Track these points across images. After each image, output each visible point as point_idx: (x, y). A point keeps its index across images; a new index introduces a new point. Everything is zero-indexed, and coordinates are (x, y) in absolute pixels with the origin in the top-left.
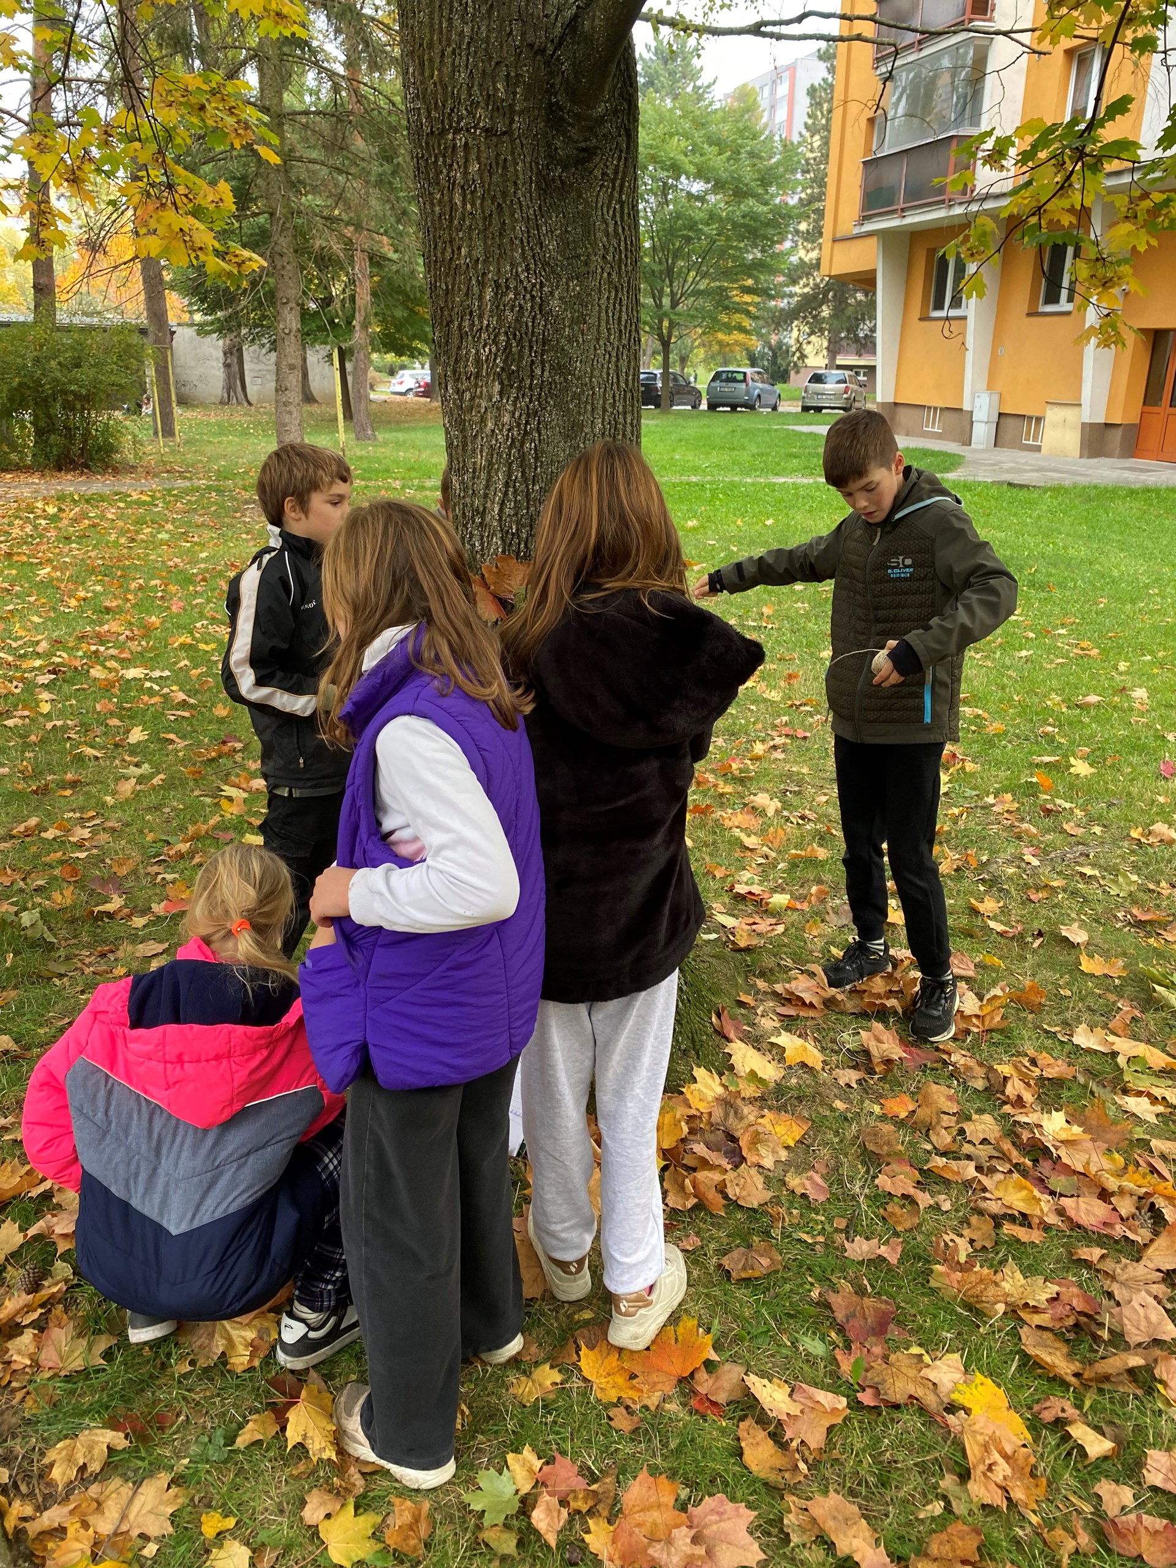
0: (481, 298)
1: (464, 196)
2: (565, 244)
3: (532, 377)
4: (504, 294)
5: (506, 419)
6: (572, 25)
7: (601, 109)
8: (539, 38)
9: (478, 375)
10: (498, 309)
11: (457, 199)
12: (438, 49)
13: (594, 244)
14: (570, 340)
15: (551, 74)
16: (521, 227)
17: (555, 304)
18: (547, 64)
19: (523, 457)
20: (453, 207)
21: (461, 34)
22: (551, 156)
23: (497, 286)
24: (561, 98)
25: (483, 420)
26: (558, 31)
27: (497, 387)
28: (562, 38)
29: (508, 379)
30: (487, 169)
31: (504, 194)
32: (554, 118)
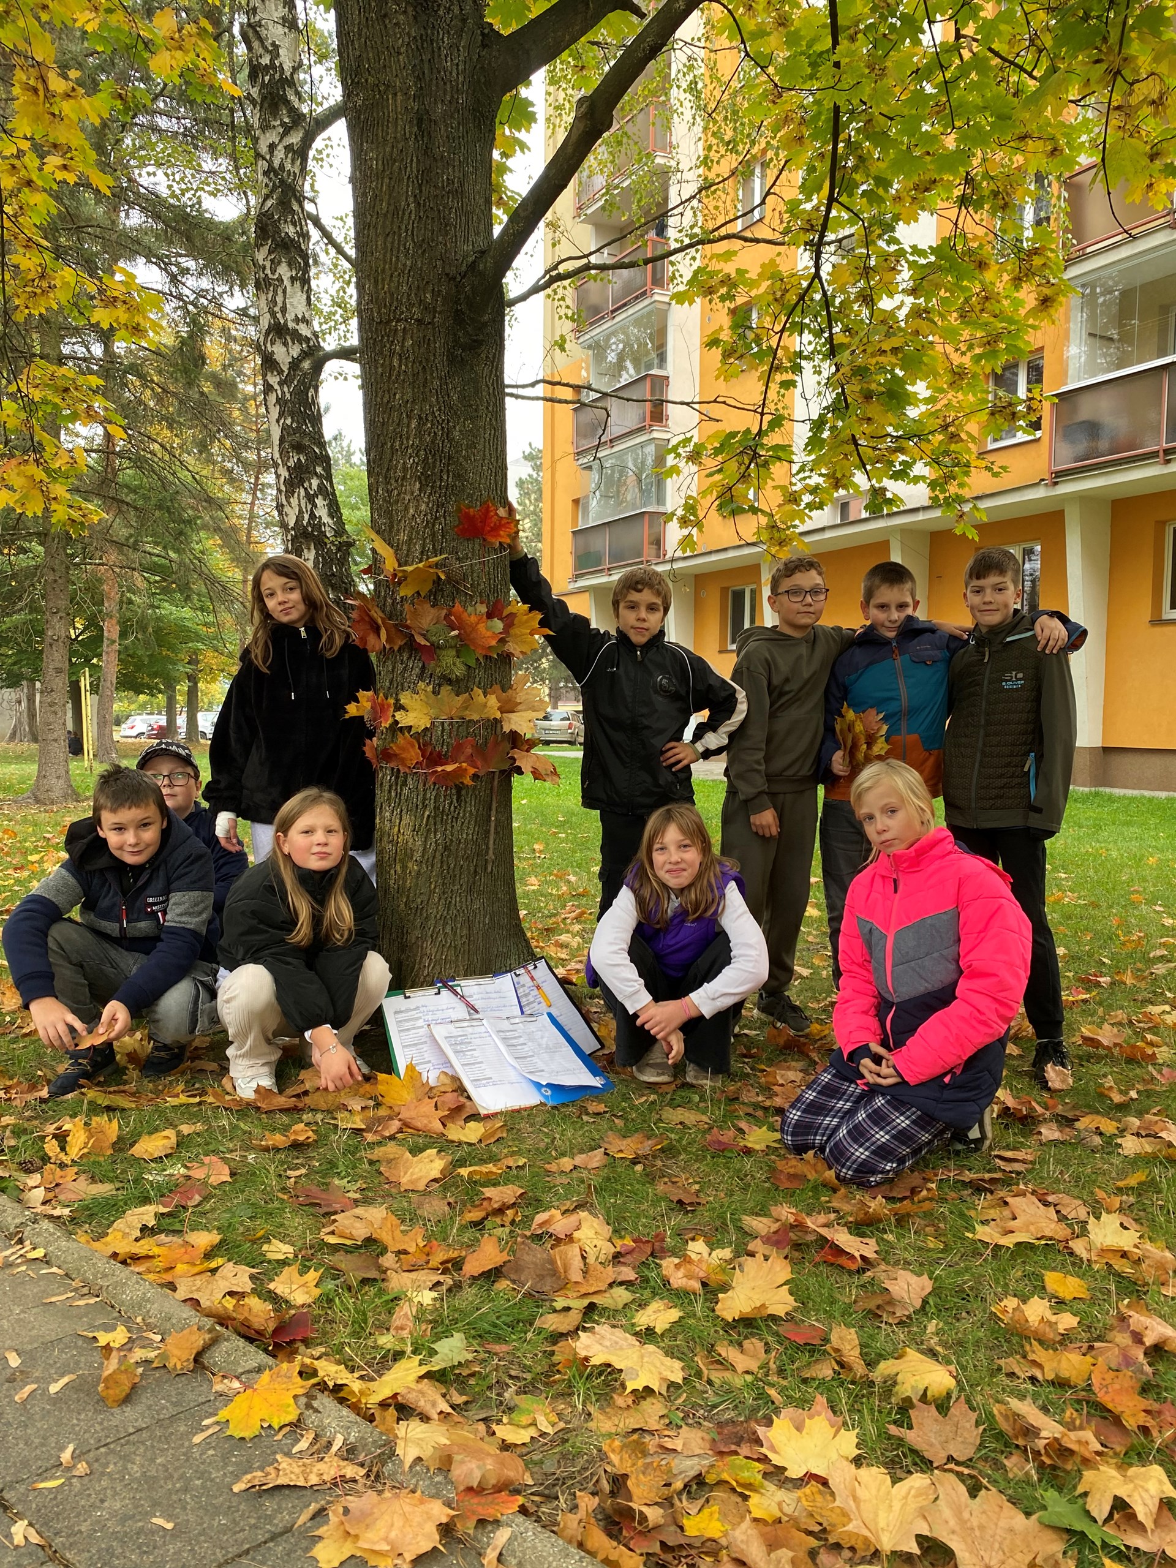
0: (408, 426)
1: (400, 360)
2: (463, 398)
3: (441, 480)
4: (425, 424)
5: (423, 507)
6: (473, 266)
7: (486, 318)
8: (452, 271)
9: (404, 478)
10: (420, 434)
11: (396, 363)
12: (388, 273)
13: (481, 399)
14: (466, 458)
15: (458, 292)
16: (436, 383)
17: (456, 434)
18: (457, 286)
19: (433, 534)
20: (392, 368)
21: (405, 265)
22: (456, 341)
23: (420, 418)
24: (464, 307)
25: (406, 509)
26: (464, 268)
27: (418, 485)
28: (466, 273)
29: (425, 480)
30: (418, 344)
31: (427, 360)
32: (458, 318)
